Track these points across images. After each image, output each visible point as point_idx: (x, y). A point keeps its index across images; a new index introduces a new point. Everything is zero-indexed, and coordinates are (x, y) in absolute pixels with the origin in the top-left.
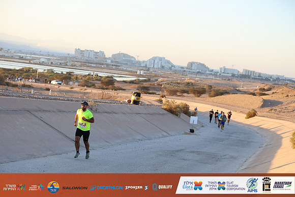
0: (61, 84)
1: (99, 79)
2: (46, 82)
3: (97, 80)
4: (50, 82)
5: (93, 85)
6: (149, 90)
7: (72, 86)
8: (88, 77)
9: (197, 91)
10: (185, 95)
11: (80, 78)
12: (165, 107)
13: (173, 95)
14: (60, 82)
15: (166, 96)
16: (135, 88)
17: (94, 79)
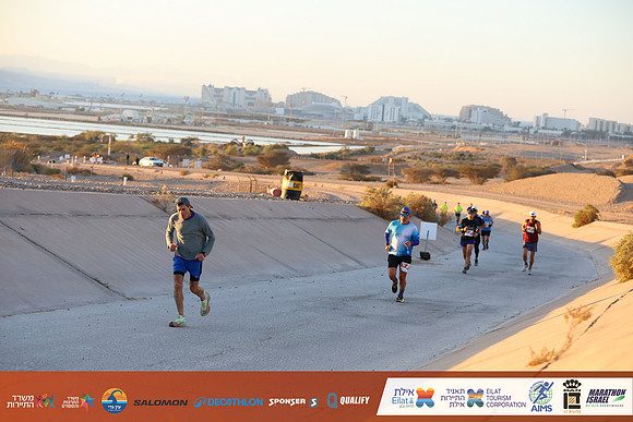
0: (161, 165)
1: (255, 151)
2: (129, 163)
3: (249, 154)
4: (138, 161)
5: (238, 166)
6: (369, 173)
7: (185, 169)
8: (230, 147)
9: (477, 170)
10: (451, 180)
11: (213, 151)
12: (367, 205)
13: (421, 182)
14: (160, 161)
15: (399, 185)
16: (338, 169)
17: (244, 153)
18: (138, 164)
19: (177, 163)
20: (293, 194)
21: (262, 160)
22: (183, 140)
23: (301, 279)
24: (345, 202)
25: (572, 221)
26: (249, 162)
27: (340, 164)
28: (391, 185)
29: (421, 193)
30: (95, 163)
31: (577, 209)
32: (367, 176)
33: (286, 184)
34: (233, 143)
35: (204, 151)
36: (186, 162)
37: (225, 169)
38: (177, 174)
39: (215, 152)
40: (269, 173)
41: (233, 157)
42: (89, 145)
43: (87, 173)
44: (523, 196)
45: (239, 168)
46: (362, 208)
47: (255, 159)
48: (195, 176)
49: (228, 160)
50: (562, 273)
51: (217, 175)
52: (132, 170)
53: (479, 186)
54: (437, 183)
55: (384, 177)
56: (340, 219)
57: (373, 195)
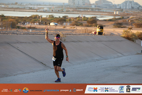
0: (57, 25)
1: (86, 19)
3: (84, 20)
5: (81, 24)
7: (65, 26)
12: (124, 36)
14: (56, 24)
15: (133, 29)
16: (112, 24)
17: (83, 20)
18: (49, 25)
19: (62, 24)
20: (100, 33)
21: (88, 22)
22: (63, 17)
23: (105, 61)
24: (116, 35)
26: (84, 23)
27: (113, 23)
28: (130, 29)
29: (140, 31)
30: (36, 25)
32: (122, 26)
33: (98, 30)
34: (79, 17)
35: (70, 20)
36: (64, 24)
37: (77, 25)
39: (73, 20)
40: (91, 26)
41: (79, 22)
42: (34, 19)
43: (34, 28)
46: (122, 37)
47: (86, 22)
48: (68, 28)
49: (78, 22)
51: (74, 28)
52: (48, 26)
55: (127, 26)
56: (116, 41)
57: (126, 33)
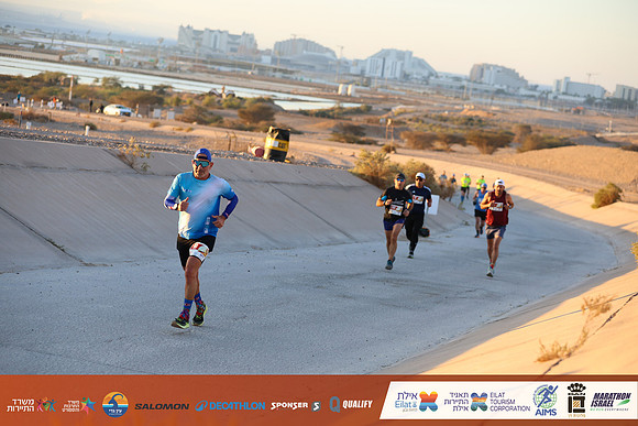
0: (128, 115)
1: (236, 104)
2: (92, 110)
3: (230, 107)
4: (102, 108)
5: (216, 120)
6: (364, 135)
7: (156, 121)
8: (207, 98)
9: (487, 138)
10: (456, 147)
11: (188, 101)
12: (361, 171)
13: (423, 148)
14: (128, 110)
15: (398, 150)
16: (329, 129)
17: (224, 105)
18: (102, 111)
19: (146, 113)
20: (277, 155)
21: (243, 114)
22: (155, 87)
23: (282, 252)
24: (335, 166)
25: (591, 200)
26: (228, 115)
27: (332, 123)
28: (388, 150)
29: (423, 161)
30: (54, 109)
31: (597, 187)
32: (362, 139)
33: (270, 143)
34: (211, 93)
35: (178, 101)
36: (157, 112)
37: (201, 122)
38: (146, 125)
39: (191, 103)
40: (251, 129)
41: (210, 110)
42: (47, 87)
43: (44, 119)
44: (538, 170)
45: (218, 121)
46: (354, 174)
47: (235, 112)
48: (166, 128)
49: (205, 112)
50: (577, 259)
51: (191, 129)
52: (94, 118)
53: (487, 156)
54: (441, 150)
55: (381, 141)
56: (329, 186)
57: (368, 161)
